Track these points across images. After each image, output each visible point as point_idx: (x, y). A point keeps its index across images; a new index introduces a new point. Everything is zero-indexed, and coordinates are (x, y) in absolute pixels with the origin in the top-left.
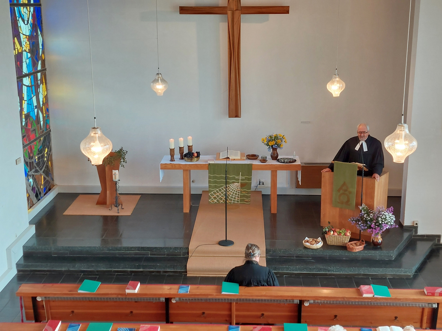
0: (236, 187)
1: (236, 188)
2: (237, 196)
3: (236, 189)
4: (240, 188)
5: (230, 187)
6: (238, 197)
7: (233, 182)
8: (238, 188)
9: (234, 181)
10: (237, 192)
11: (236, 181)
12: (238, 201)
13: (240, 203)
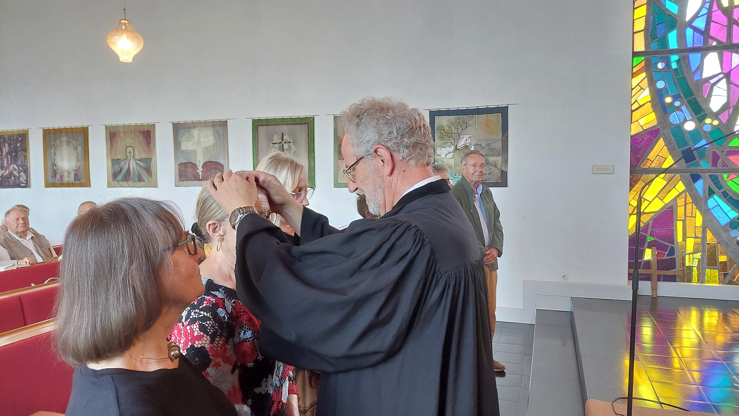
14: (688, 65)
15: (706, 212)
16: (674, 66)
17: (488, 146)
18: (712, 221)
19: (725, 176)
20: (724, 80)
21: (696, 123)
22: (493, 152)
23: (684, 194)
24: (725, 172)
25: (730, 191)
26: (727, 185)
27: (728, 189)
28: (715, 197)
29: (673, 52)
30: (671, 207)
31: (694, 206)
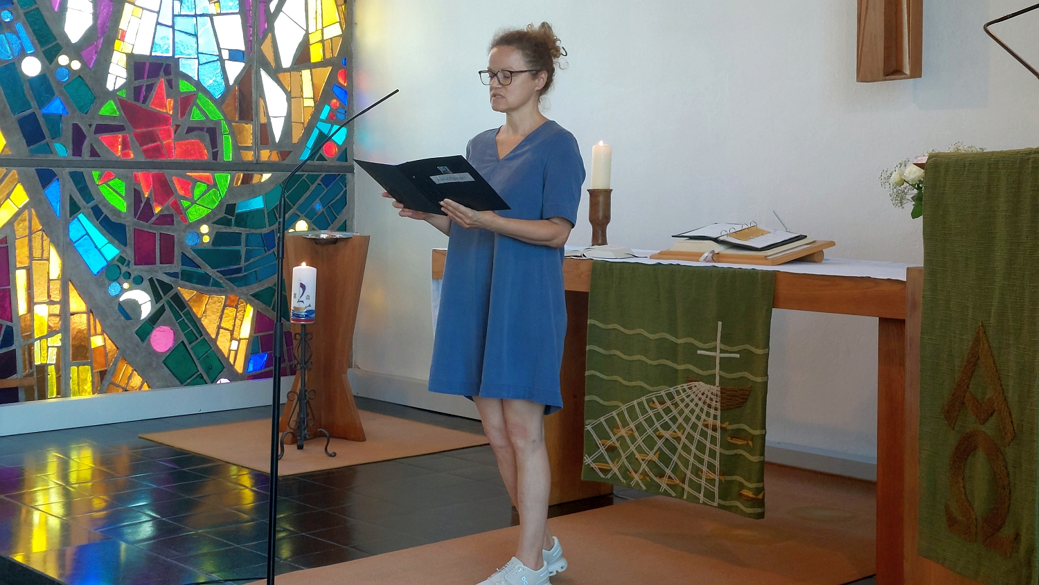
0: (701, 404)
1: (702, 410)
2: (706, 458)
3: (703, 416)
4: (719, 413)
5: (677, 399)
6: (711, 467)
7: (690, 378)
8: (708, 414)
9: (691, 367)
10: (704, 434)
11: (701, 372)
12: (709, 495)
13: (720, 506)
15: (67, 250)
18: (77, 267)
19: (96, 174)
21: (42, 64)
23: (26, 213)
24: (95, 167)
25: (104, 205)
26: (99, 193)
27: (100, 202)
28: (81, 216)
31: (45, 237)
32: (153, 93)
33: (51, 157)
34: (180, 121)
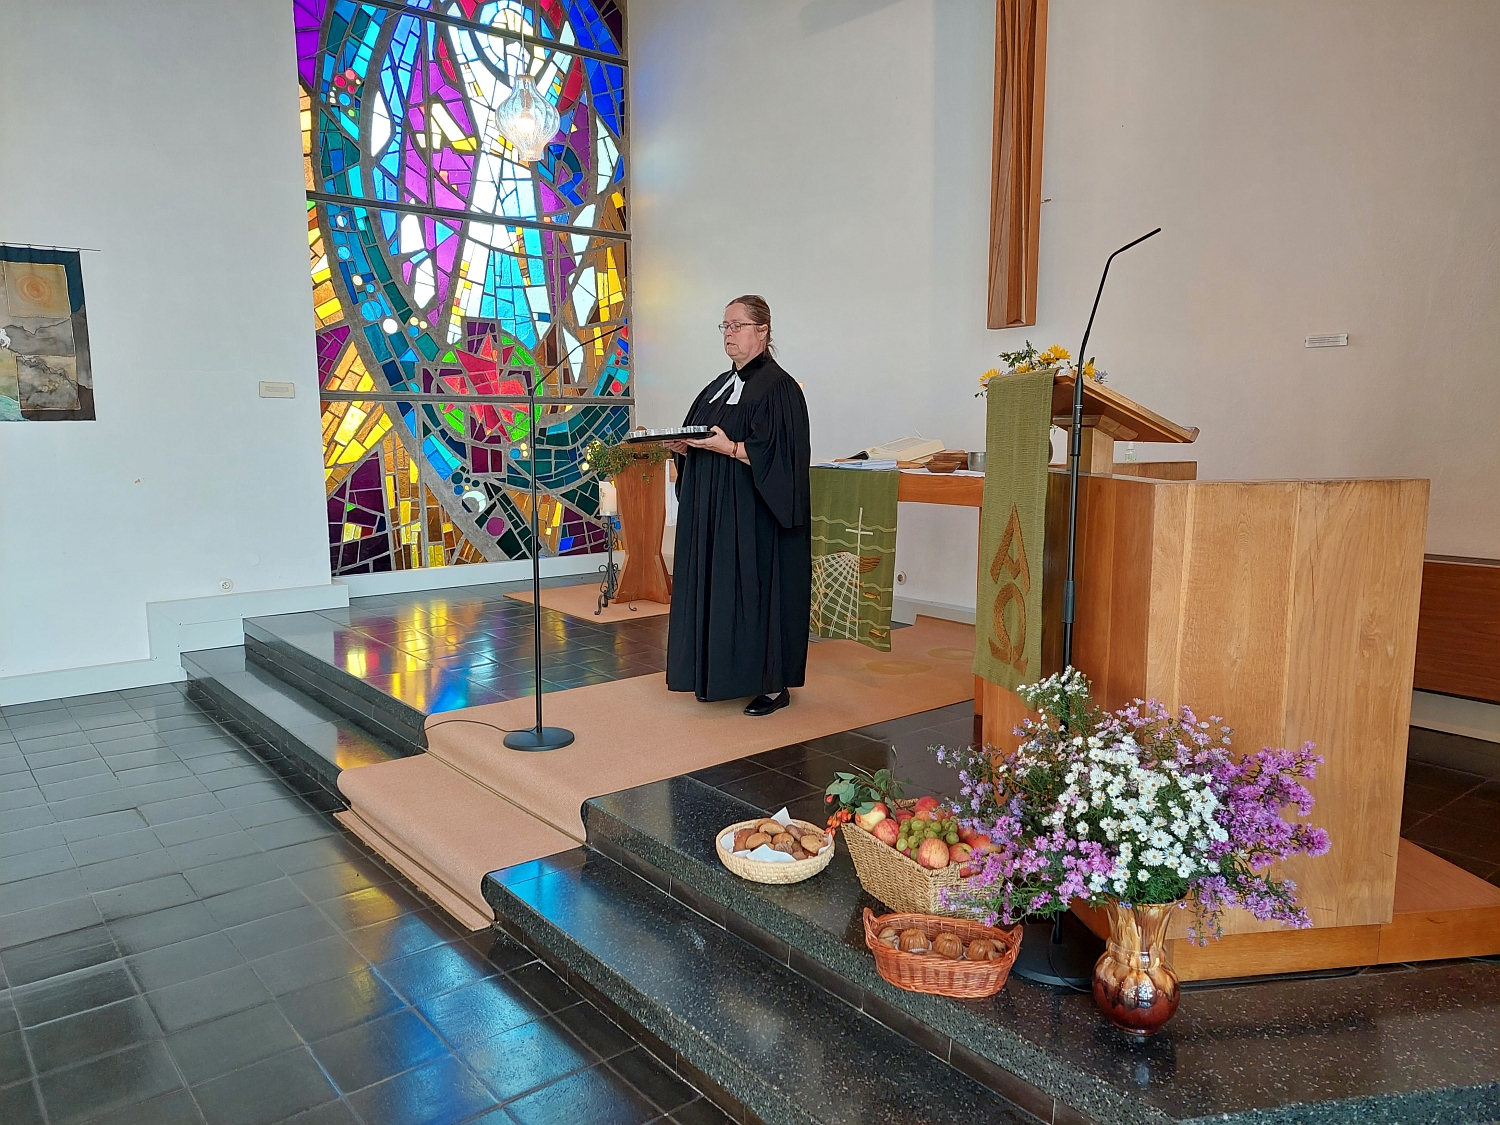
0: (847, 568)
1: (848, 573)
2: (851, 607)
3: (849, 577)
4: (859, 576)
7: (840, 549)
8: (852, 576)
9: (844, 542)
10: (849, 590)
11: (848, 545)
12: (852, 632)
13: (859, 641)
14: (381, 228)
15: (421, 461)
16: (361, 225)
17: (41, 332)
18: (430, 474)
19: (441, 406)
20: (428, 262)
21: (398, 323)
22: (54, 345)
23: (391, 435)
24: (440, 401)
25: (449, 429)
26: (444, 420)
27: (446, 427)
28: (432, 438)
29: (357, 202)
30: (376, 454)
31: (406, 453)
32: (482, 345)
33: (408, 393)
34: (503, 367)
